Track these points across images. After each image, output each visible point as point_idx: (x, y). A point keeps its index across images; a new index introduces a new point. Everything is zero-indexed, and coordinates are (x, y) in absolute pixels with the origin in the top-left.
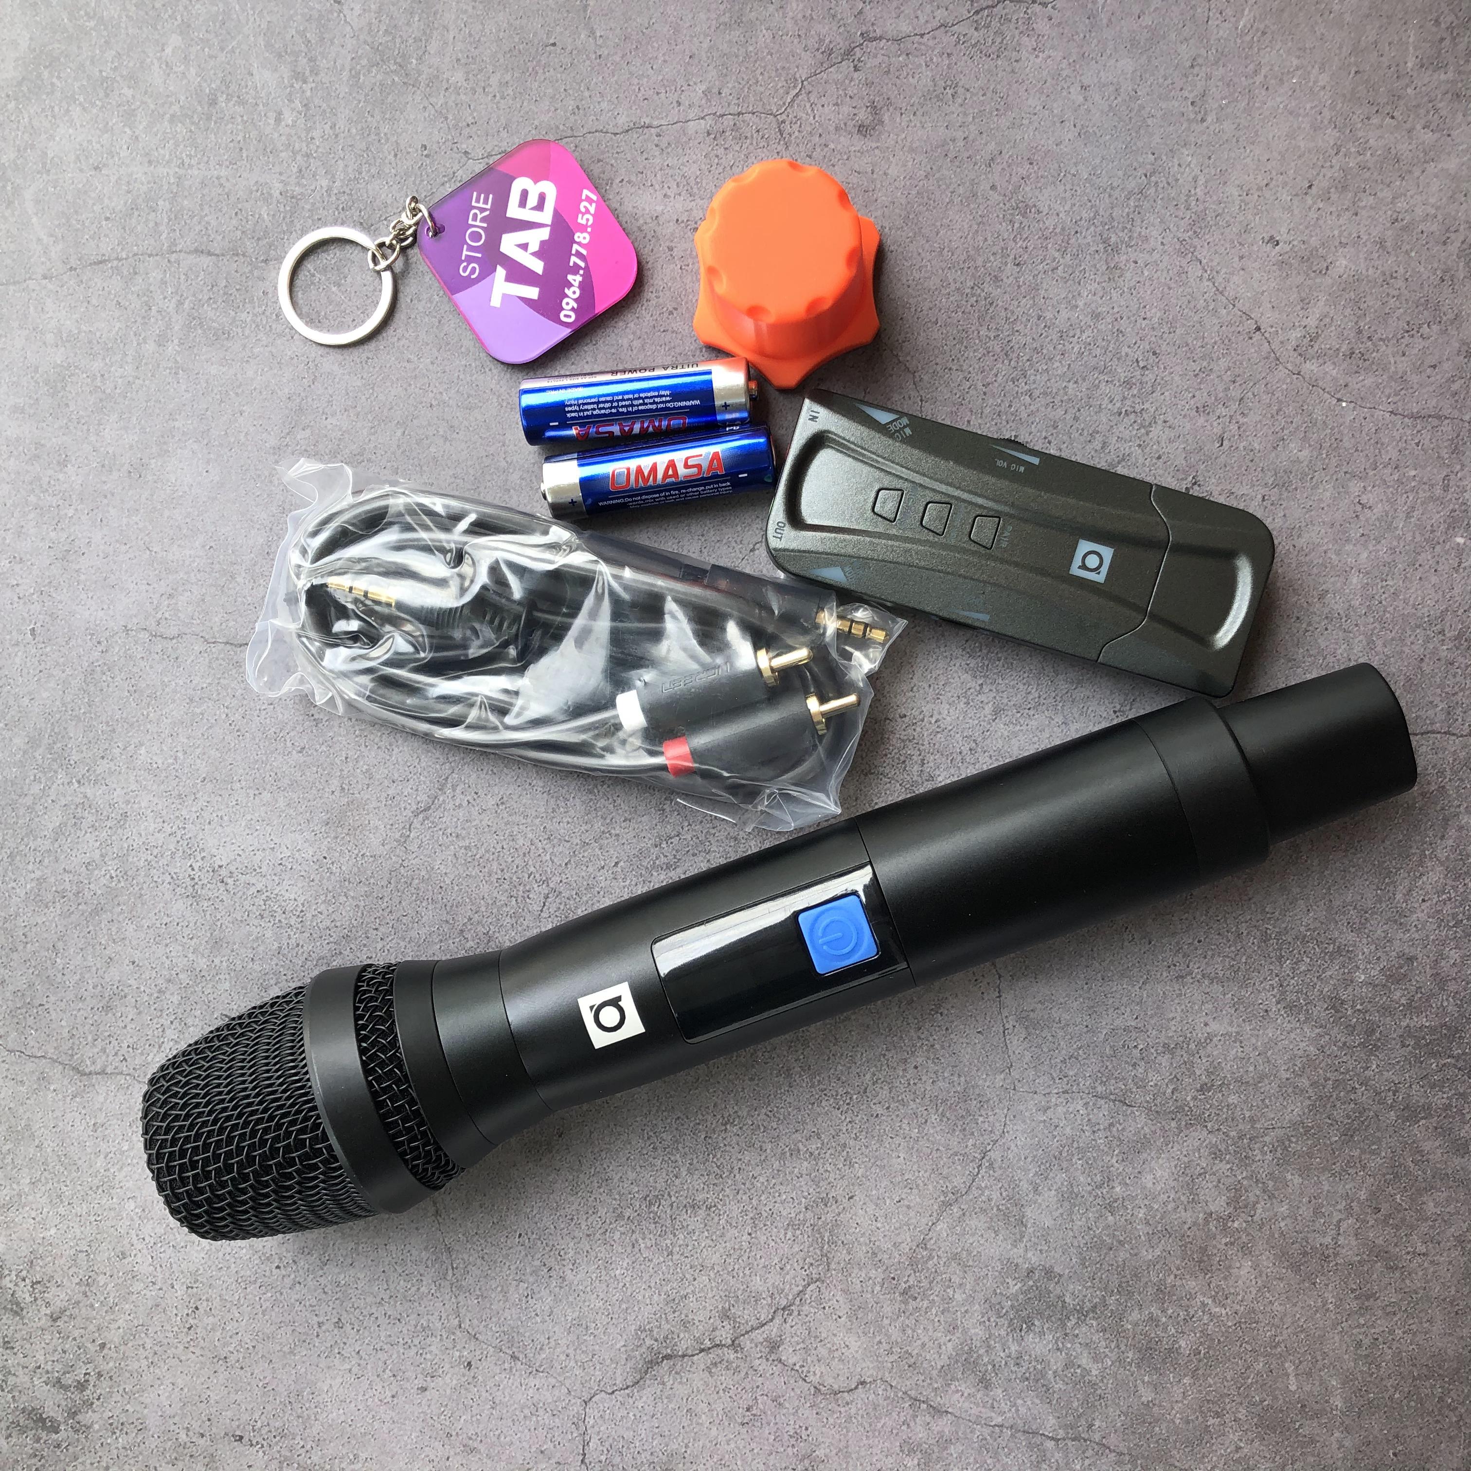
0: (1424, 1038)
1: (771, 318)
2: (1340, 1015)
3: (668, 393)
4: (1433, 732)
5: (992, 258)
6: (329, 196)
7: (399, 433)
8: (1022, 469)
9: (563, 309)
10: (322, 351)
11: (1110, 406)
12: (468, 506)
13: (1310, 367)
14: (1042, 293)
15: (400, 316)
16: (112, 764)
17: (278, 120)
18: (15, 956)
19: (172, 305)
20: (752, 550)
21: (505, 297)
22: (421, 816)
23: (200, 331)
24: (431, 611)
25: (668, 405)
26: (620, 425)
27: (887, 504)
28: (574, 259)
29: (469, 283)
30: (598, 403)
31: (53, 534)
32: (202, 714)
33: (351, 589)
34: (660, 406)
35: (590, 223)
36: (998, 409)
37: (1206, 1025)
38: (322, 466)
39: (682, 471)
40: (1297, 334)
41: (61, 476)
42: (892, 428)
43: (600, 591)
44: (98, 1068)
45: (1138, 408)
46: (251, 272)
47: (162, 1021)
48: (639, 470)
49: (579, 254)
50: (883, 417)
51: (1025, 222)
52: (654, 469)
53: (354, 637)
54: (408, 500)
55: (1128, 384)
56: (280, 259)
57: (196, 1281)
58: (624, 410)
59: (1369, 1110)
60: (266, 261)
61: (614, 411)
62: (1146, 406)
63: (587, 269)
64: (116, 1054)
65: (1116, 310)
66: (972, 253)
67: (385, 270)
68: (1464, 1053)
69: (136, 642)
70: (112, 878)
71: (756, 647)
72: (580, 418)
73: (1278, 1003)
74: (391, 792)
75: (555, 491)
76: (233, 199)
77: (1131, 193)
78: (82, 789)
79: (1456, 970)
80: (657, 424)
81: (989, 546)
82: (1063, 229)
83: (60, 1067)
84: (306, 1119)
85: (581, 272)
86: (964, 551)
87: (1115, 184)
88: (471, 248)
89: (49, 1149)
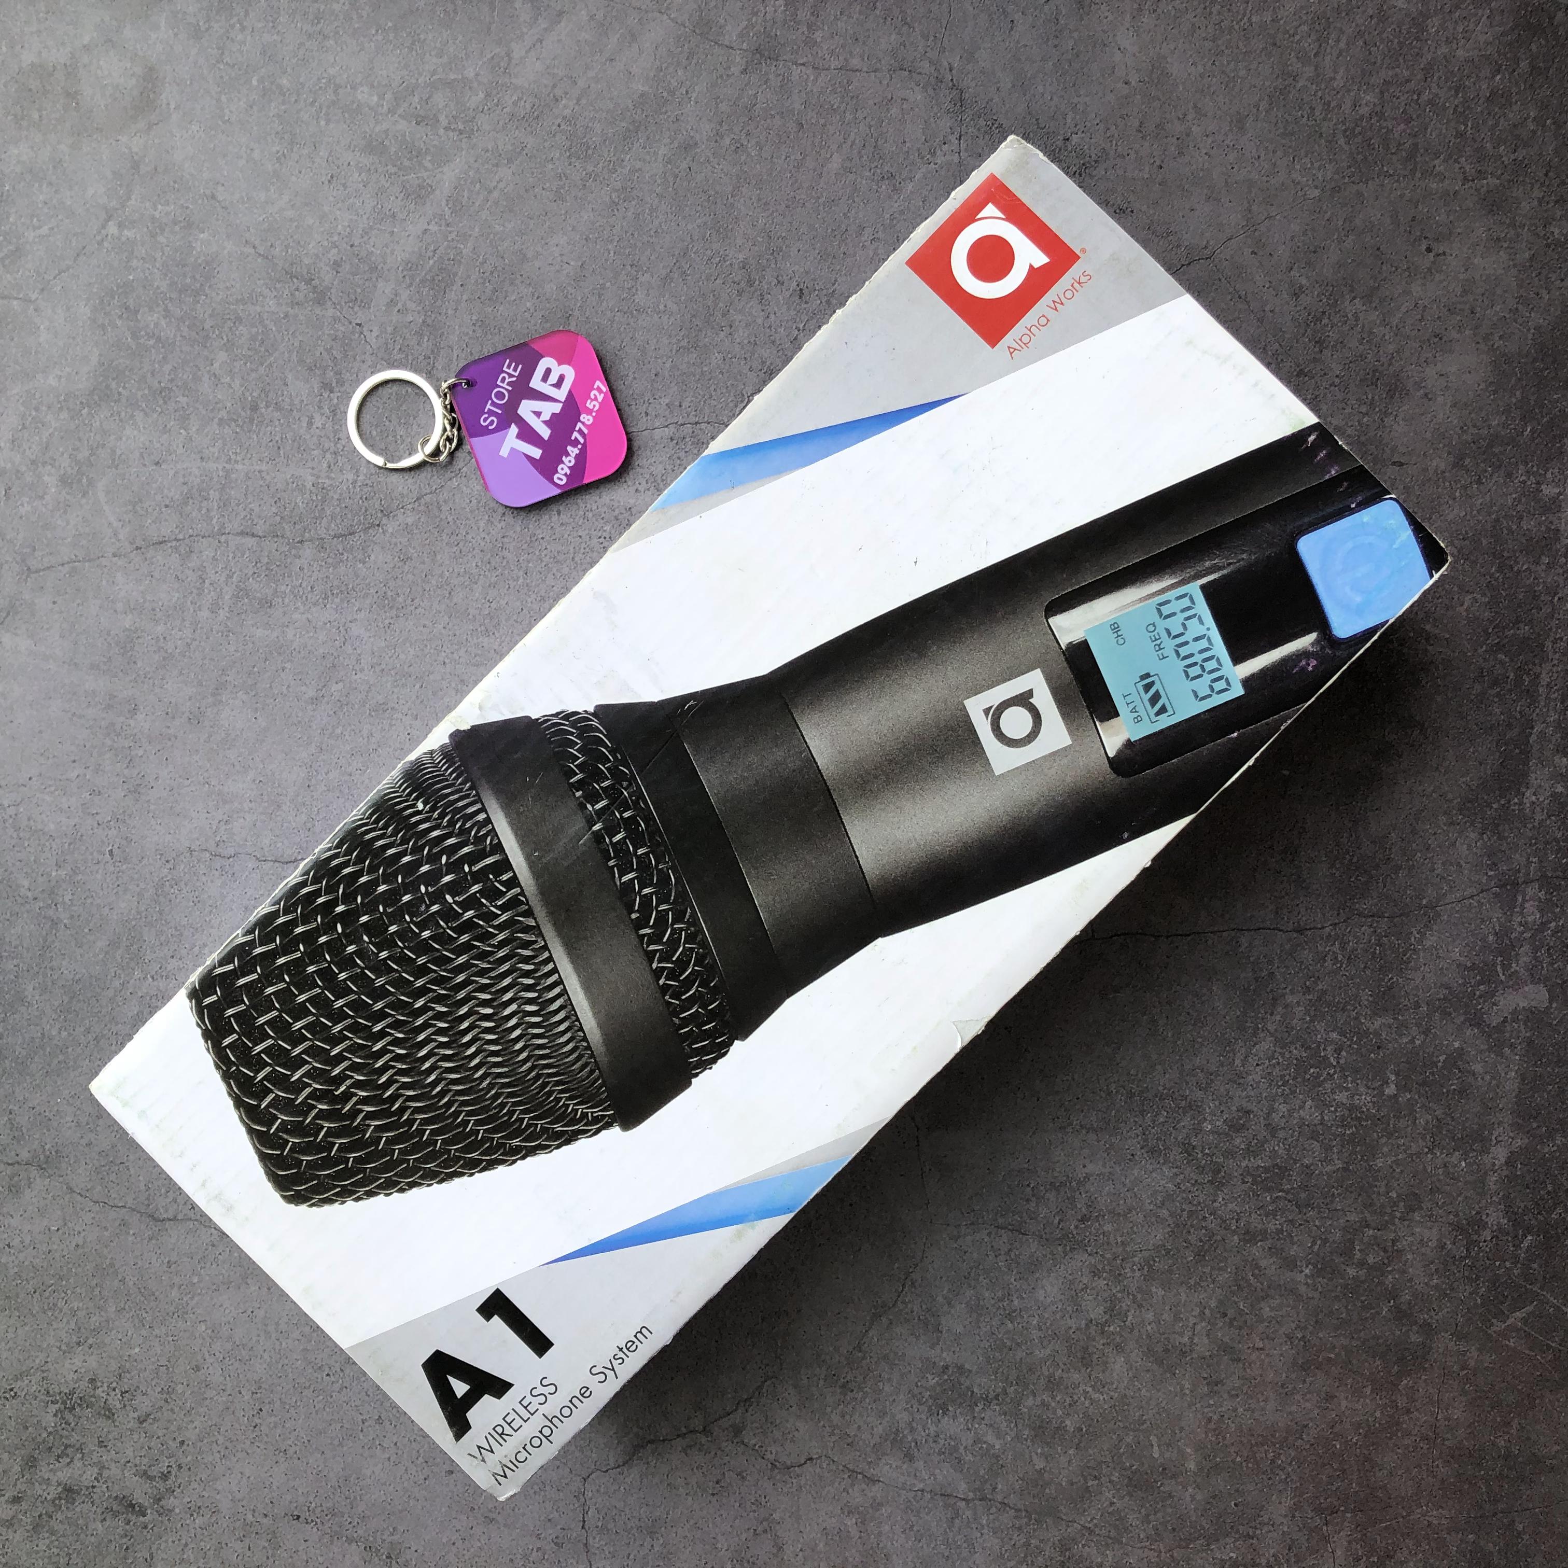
0: (1260, 1176)
2: (1191, 1158)
6: (354, 487)
7: (418, 686)
16: (180, 962)
17: (310, 424)
19: (223, 579)
23: (247, 601)
31: (126, 771)
37: (1084, 1166)
41: (132, 722)
44: (172, 1213)
46: (289, 551)
57: (260, 1388)
59: (1217, 1234)
60: (301, 542)
68: (1293, 1188)
69: (199, 861)
73: (1142, 1148)
76: (272, 489)
78: (156, 983)
79: (1284, 1120)
83: (138, 1215)
89: (131, 1283)
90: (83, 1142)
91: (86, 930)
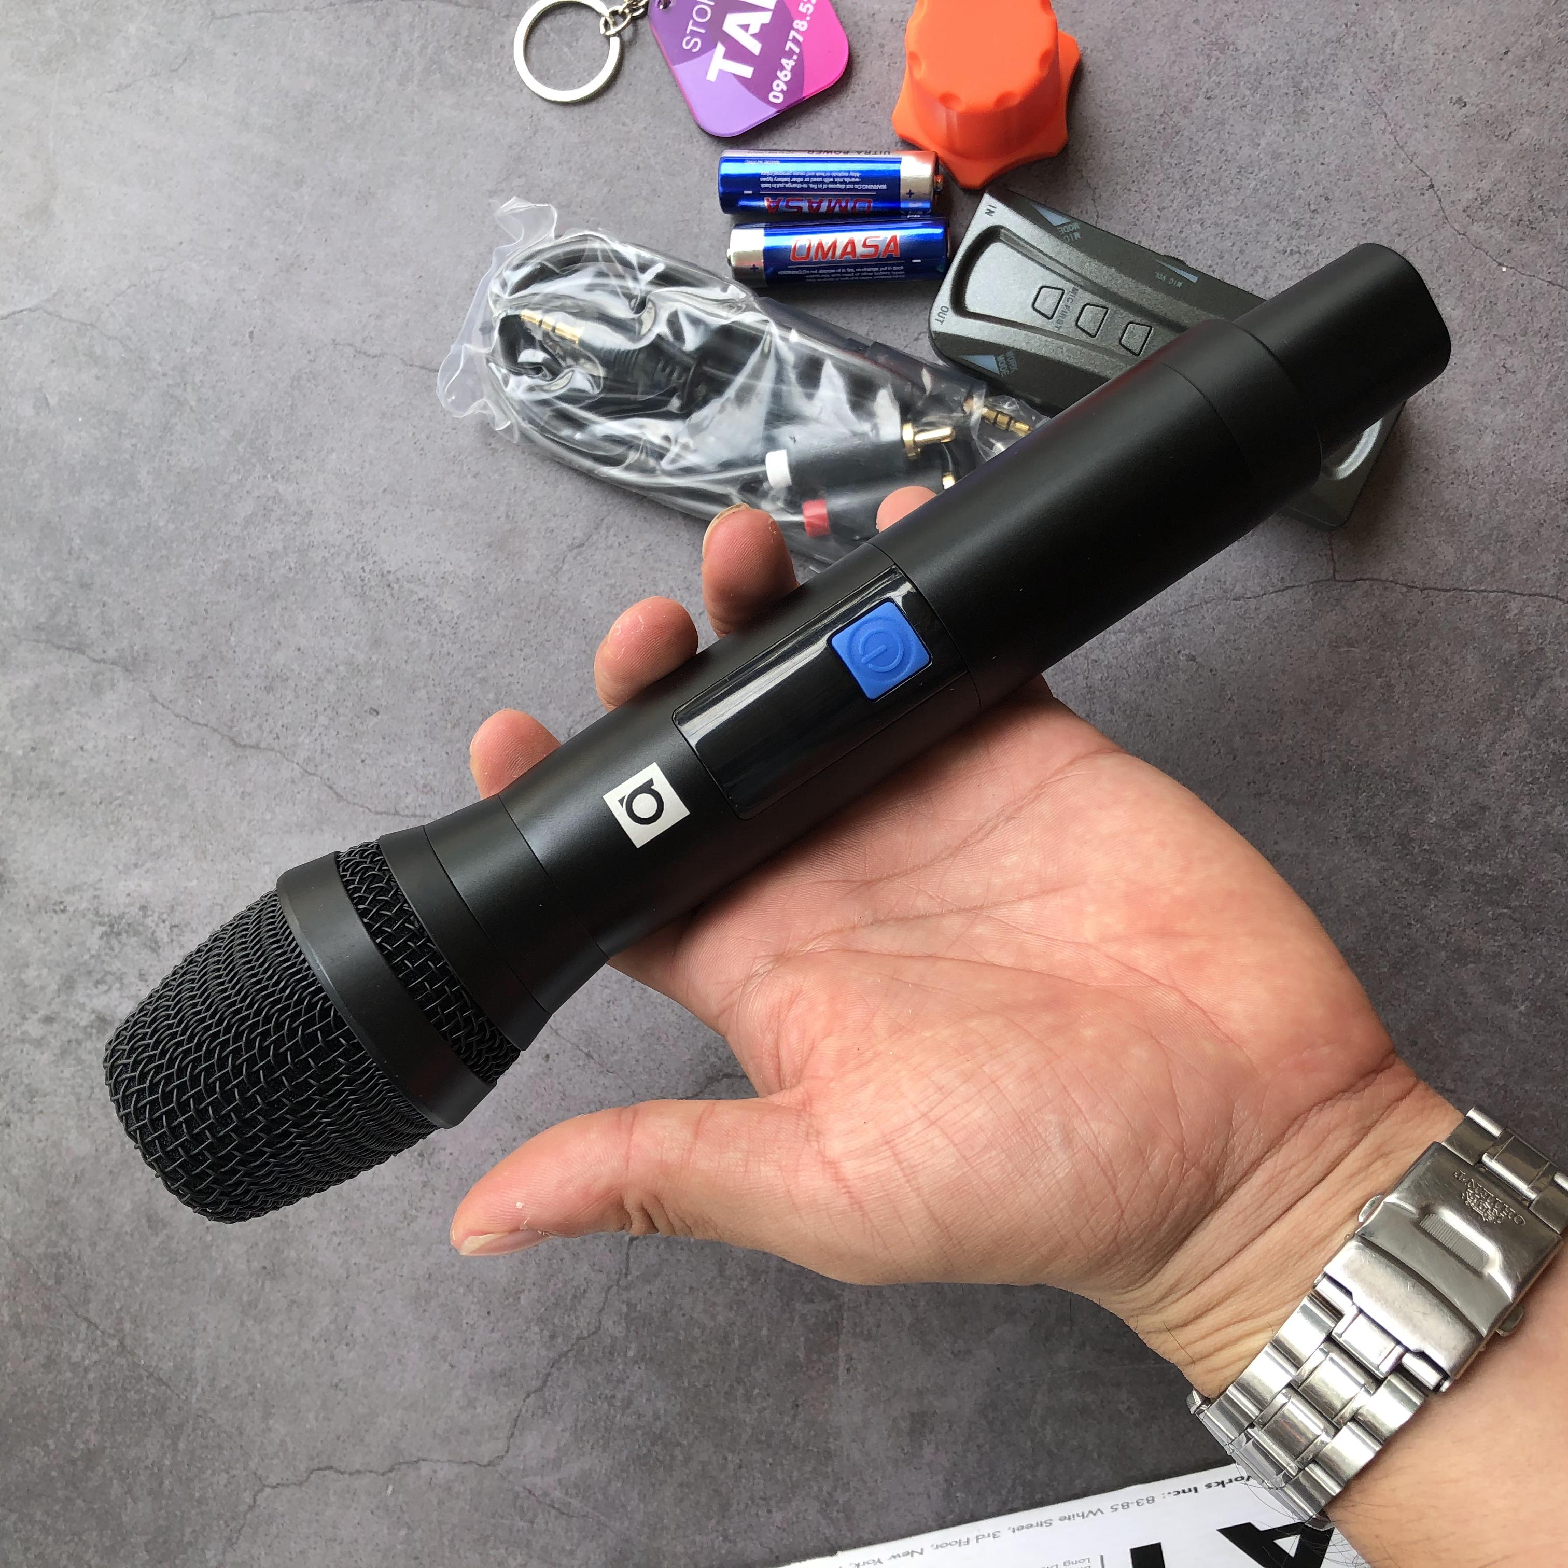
0: (1484, 886)
1: (960, 108)
2: (1406, 852)
3: (858, 175)
4: (1541, 595)
5: (1185, 89)
7: (605, 190)
8: (1180, 284)
9: (772, 90)
10: (546, 106)
11: (1277, 244)
12: (657, 258)
13: (1477, 229)
14: (1228, 127)
15: (622, 82)
16: (305, 466)
18: (194, 629)
19: (418, 48)
20: (917, 339)
21: (721, 73)
22: (575, 551)
23: (438, 75)
24: (610, 352)
25: (857, 186)
26: (810, 202)
27: (1047, 302)
28: (790, 45)
29: (689, 55)
30: (791, 177)
31: (281, 247)
32: (391, 430)
33: (541, 322)
34: (848, 186)
35: (811, 11)
36: (1169, 234)
37: (1276, 843)
38: (532, 205)
39: (860, 250)
40: (1471, 195)
41: (296, 195)
42: (1063, 230)
43: (766, 350)
44: (253, 742)
45: (1303, 249)
46: (493, 25)
47: (317, 707)
48: (820, 245)
49: (795, 40)
50: (1056, 219)
51: (1222, 58)
52: (834, 245)
53: (536, 368)
54: (605, 246)
55: (1297, 225)
56: (519, 16)
58: (815, 186)
59: (1422, 947)
60: (507, 16)
61: (805, 186)
62: (1312, 247)
63: (800, 55)
64: (271, 732)
65: (1296, 152)
66: (1167, 81)
67: (614, 35)
68: (1521, 906)
69: (342, 356)
70: (290, 569)
71: (904, 420)
72: (773, 189)
73: (1349, 832)
74: (552, 525)
75: (739, 256)
77: (1328, 41)
78: (275, 484)
79: (1526, 824)
80: (843, 204)
81: (1137, 352)
82: (1258, 69)
83: (220, 737)
85: (795, 57)
86: (1112, 354)
87: (1315, 31)
88: (696, 24)
89: (200, 810)
90: (175, 648)
91: (212, 416)
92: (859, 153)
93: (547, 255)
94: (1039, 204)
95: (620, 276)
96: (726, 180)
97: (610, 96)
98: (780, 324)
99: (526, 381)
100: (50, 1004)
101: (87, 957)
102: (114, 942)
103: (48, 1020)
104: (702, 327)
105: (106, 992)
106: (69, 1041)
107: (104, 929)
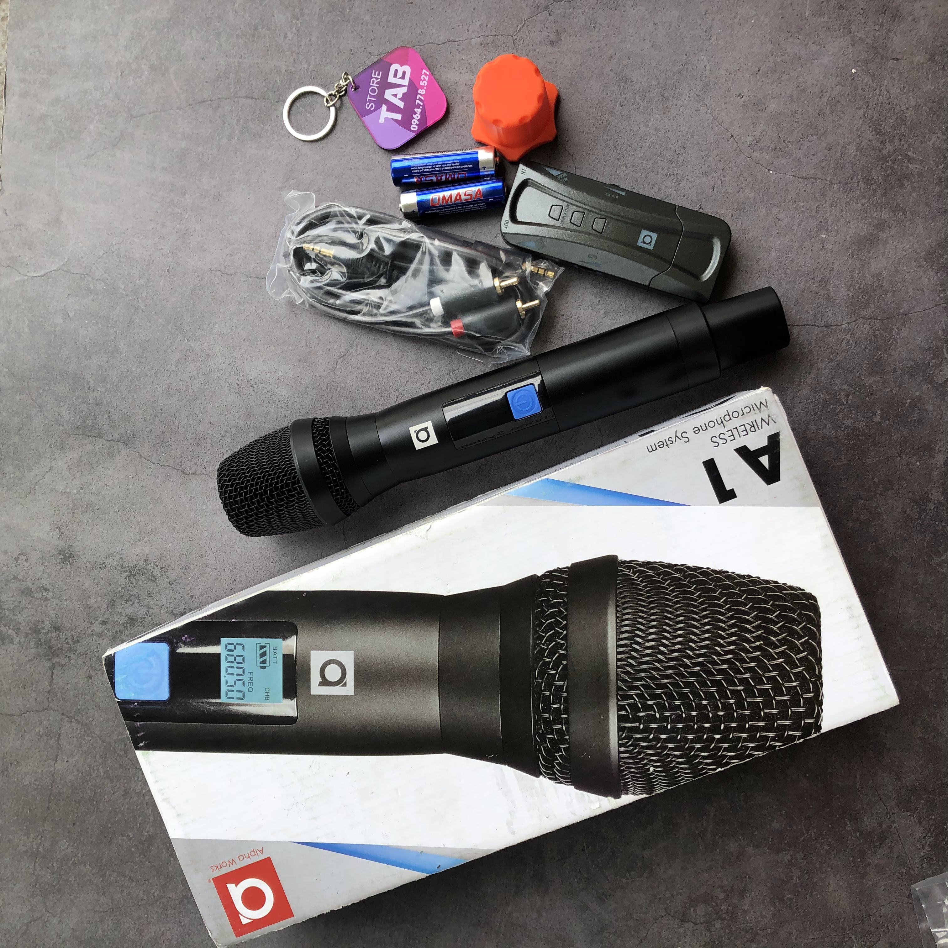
1: (503, 125)
3: (458, 161)
4: (807, 325)
5: (610, 103)
6: (307, 72)
7: (336, 181)
8: (617, 197)
9: (412, 124)
10: (302, 143)
11: (662, 172)
12: (366, 212)
13: (756, 154)
14: (632, 119)
15: (338, 128)
16: (203, 332)
17: (285, 37)
18: (157, 419)
19: (235, 121)
20: (496, 237)
21: (386, 119)
22: (342, 359)
23: (247, 134)
24: (349, 260)
25: (458, 167)
26: (436, 176)
27: (556, 212)
28: (418, 101)
29: (370, 112)
30: (426, 166)
31: (178, 226)
32: (244, 310)
33: (313, 249)
34: (454, 167)
35: (426, 85)
36: (611, 172)
38: (302, 193)
39: (463, 197)
40: (751, 139)
41: (183, 200)
42: (559, 177)
43: (424, 250)
44: (193, 471)
45: (675, 173)
46: (271, 106)
47: (223, 450)
48: (444, 197)
49: (420, 99)
50: (555, 173)
51: (626, 86)
52: (451, 196)
53: (313, 272)
54: (340, 209)
55: (671, 162)
56: (284, 101)
57: (235, 568)
58: (438, 169)
60: (278, 102)
61: (433, 169)
62: (679, 172)
63: (423, 106)
64: (201, 465)
65: (667, 127)
66: (601, 100)
67: (332, 106)
69: (215, 276)
70: (202, 384)
71: (494, 276)
72: (418, 173)
74: (328, 347)
75: (406, 206)
76: (264, 73)
77: (675, 73)
78: (189, 343)
79: (814, 435)
80: (453, 176)
81: (601, 231)
82: (643, 90)
83: (176, 471)
84: (290, 474)
85: (421, 107)
86: (589, 234)
87: (668, 69)
88: (371, 96)
89: (170, 508)
90: (148, 430)
91: (153, 313)
92: (457, 151)
93: (312, 216)
94: (547, 166)
95: (348, 223)
96: (395, 171)
97: (333, 136)
98: (429, 237)
99: (309, 278)
100: (104, 615)
101: (120, 589)
102: (133, 580)
103: (104, 623)
104: (392, 243)
105: (132, 605)
106: (116, 632)
107: (127, 574)
